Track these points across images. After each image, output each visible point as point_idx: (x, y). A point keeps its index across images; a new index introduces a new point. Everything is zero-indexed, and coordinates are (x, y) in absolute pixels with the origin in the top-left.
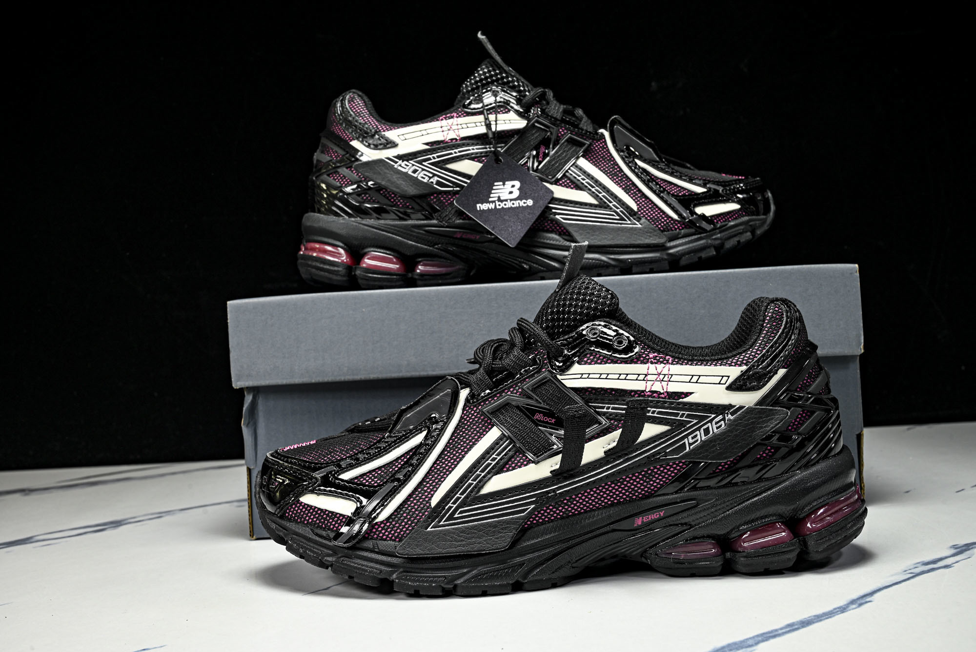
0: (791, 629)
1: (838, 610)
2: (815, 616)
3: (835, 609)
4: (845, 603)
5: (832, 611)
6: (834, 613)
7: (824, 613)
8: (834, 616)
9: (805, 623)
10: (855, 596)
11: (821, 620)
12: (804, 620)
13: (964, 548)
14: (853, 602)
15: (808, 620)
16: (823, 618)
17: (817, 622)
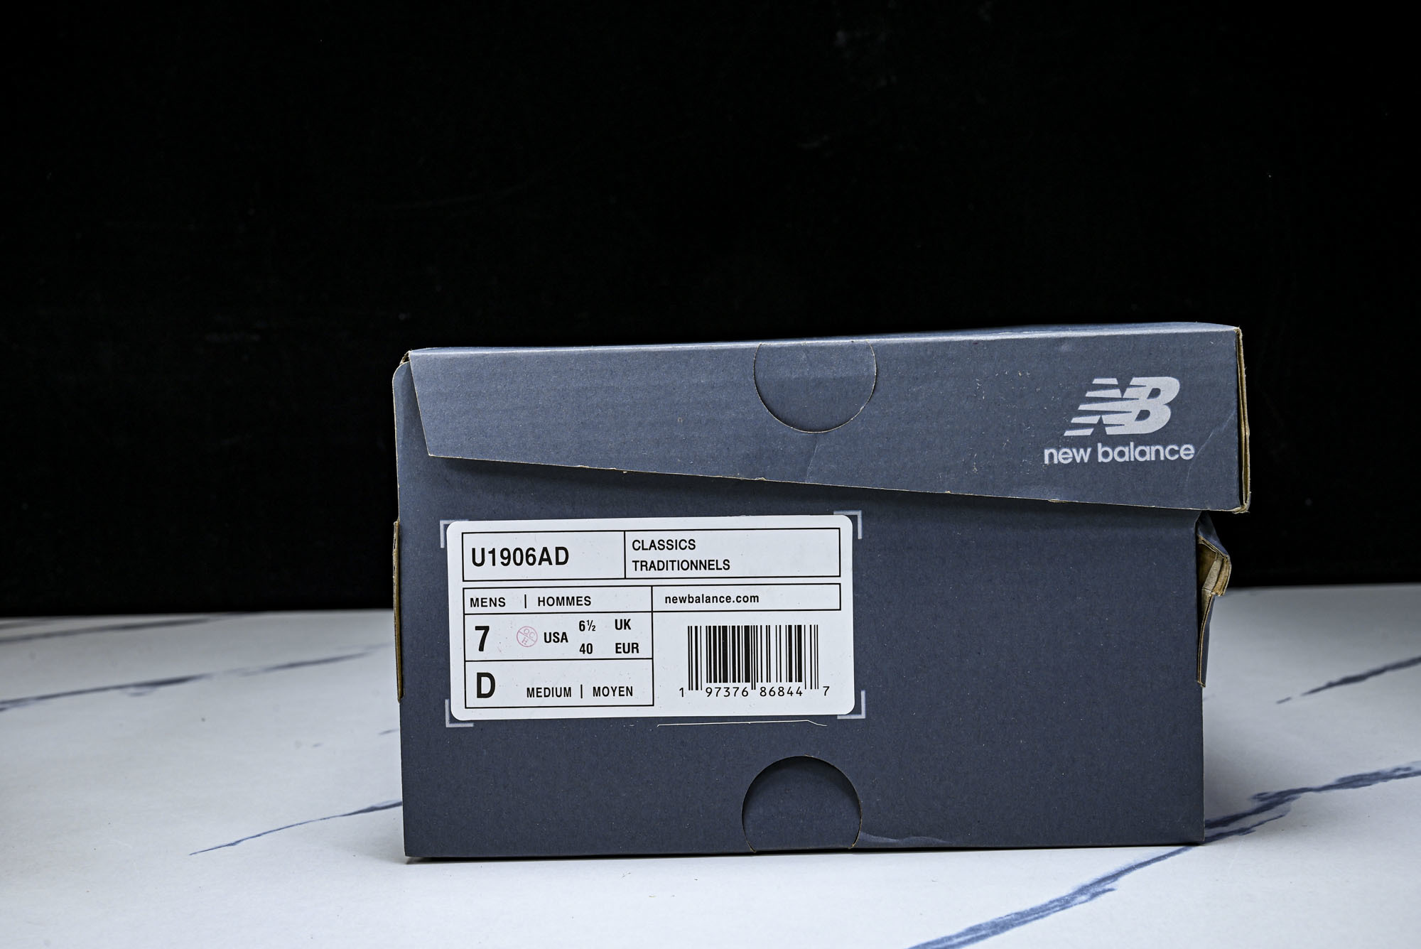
0: (974, 936)
1: (1056, 903)
2: (1016, 914)
3: (1051, 902)
4: (1071, 891)
5: (1046, 905)
6: (1049, 909)
7: (1032, 909)
8: (1048, 914)
9: (999, 927)
10: (1087, 880)
11: (1025, 922)
12: (997, 921)
13: (1276, 799)
14: (1082, 890)
15: (1004, 922)
16: (1029, 918)
17: (1019, 924)
